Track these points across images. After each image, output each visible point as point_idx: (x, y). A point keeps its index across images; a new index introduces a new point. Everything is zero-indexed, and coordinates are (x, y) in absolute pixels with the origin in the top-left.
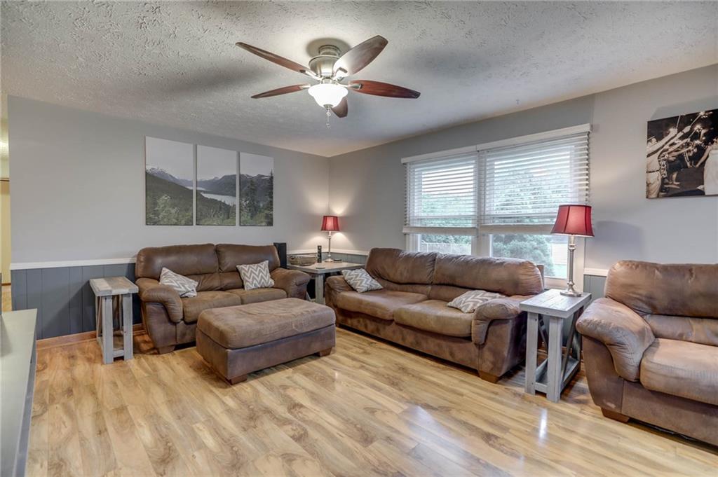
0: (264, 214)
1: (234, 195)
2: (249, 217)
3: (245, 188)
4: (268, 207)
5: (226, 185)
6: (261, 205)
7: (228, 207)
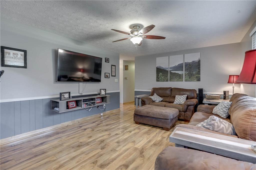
0: (195, 77)
1: (183, 70)
2: (188, 78)
3: (187, 67)
4: (197, 74)
5: (180, 67)
6: (194, 73)
7: (180, 75)
